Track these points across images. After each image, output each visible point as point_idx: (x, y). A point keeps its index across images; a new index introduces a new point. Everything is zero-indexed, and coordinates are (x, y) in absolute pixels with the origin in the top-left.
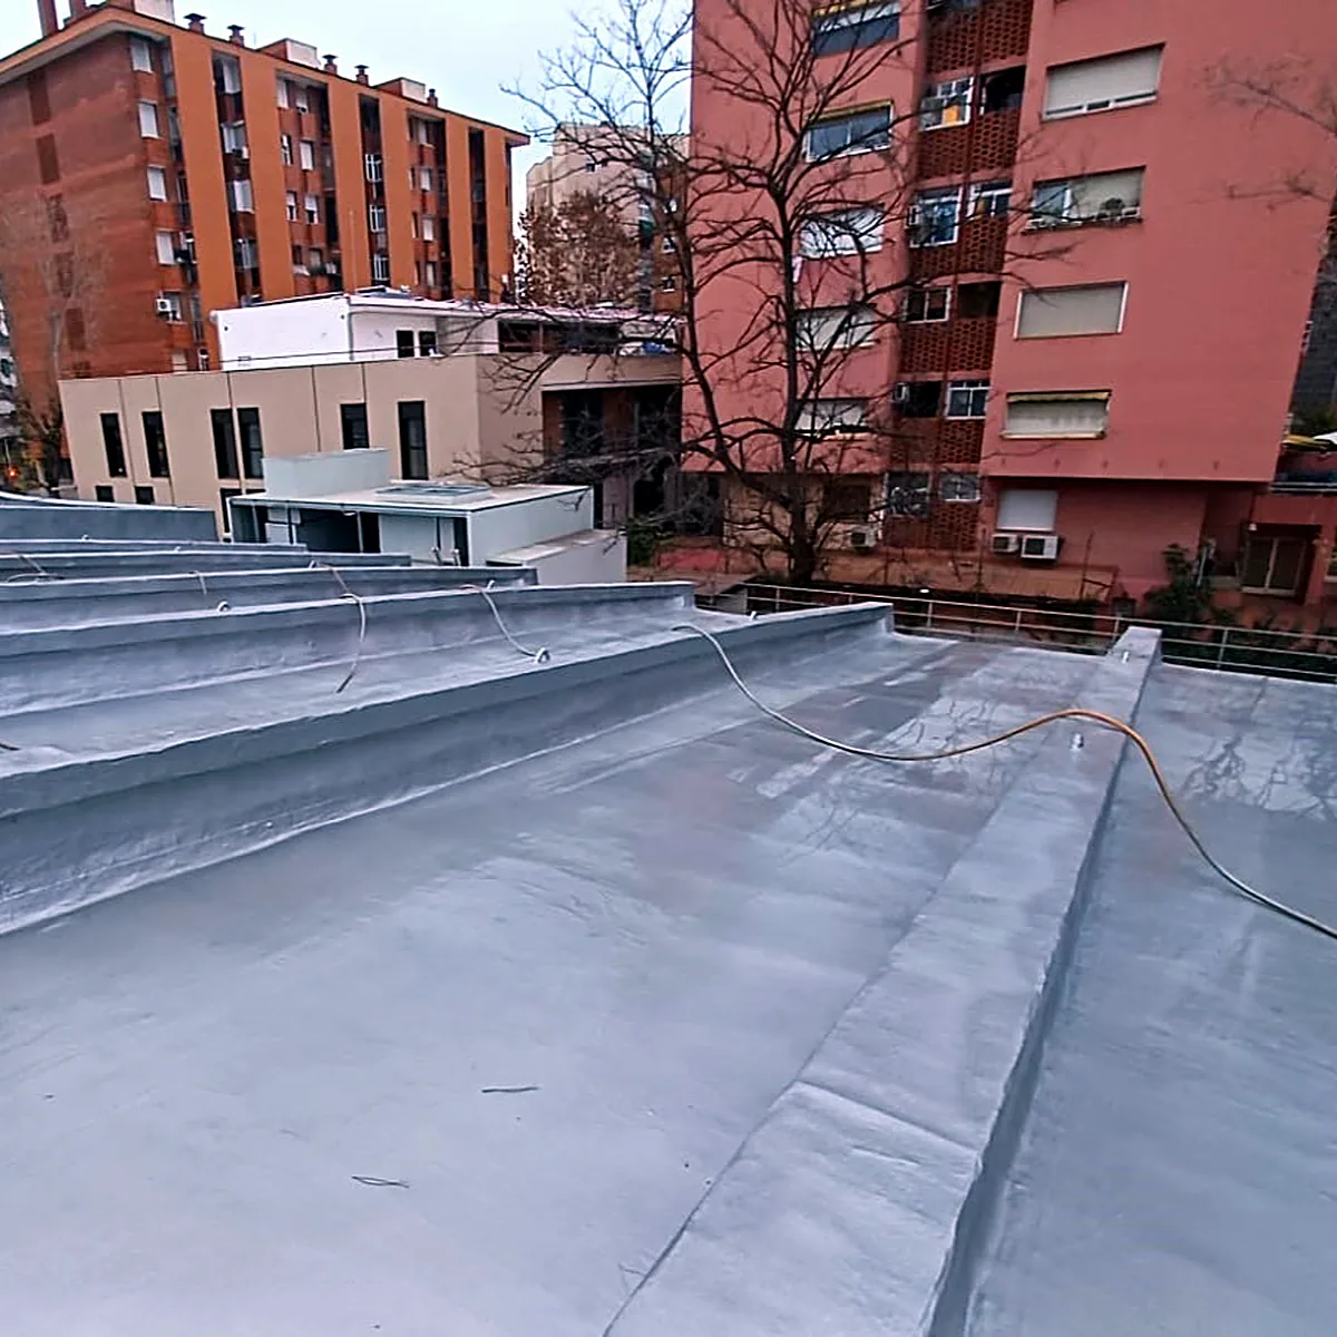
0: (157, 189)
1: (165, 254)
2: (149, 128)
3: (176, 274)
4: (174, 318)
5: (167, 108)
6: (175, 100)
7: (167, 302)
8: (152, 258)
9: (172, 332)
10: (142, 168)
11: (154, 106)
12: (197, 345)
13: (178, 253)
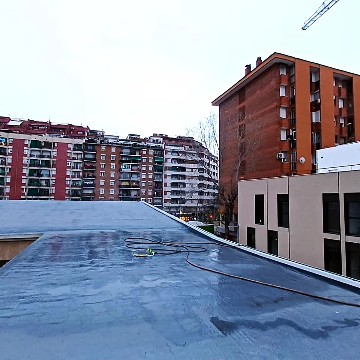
0: (283, 114)
1: (283, 136)
2: (282, 92)
3: (287, 144)
4: (284, 160)
5: (291, 86)
6: (295, 83)
7: (283, 154)
8: (278, 138)
9: (283, 166)
10: (279, 107)
11: (286, 87)
12: (292, 171)
13: (288, 136)
